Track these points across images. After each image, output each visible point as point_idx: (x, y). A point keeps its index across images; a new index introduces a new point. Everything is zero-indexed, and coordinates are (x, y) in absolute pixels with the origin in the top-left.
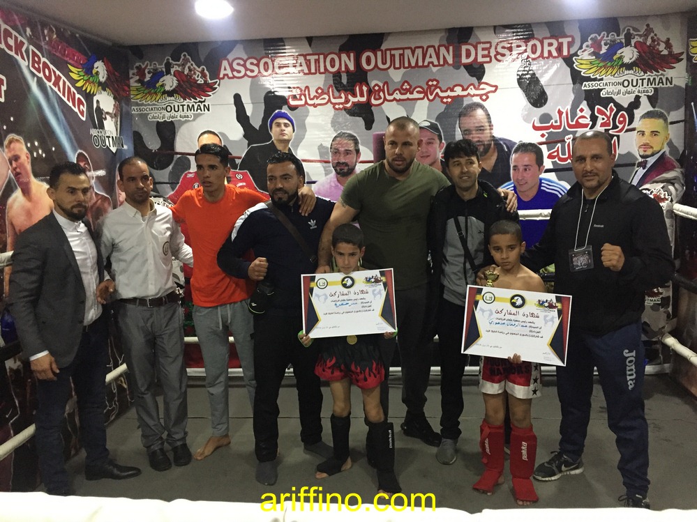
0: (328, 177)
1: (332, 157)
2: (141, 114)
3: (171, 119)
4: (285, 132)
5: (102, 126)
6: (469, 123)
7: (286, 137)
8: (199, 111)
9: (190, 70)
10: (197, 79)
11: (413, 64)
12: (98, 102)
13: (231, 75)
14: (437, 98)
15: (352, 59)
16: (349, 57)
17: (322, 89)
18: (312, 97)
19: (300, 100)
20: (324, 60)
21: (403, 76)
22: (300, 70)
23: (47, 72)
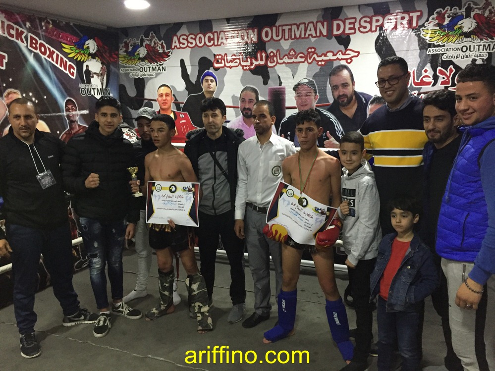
0: (238, 118)
1: (241, 104)
2: (126, 73)
3: (142, 77)
4: (211, 86)
5: (89, 82)
6: (336, 80)
7: (211, 90)
8: (159, 71)
9: (155, 43)
10: (158, 49)
11: (298, 36)
12: (87, 66)
13: (178, 47)
14: (314, 62)
15: (256, 33)
16: (254, 32)
17: (235, 56)
18: (229, 61)
19: (221, 63)
20: (238, 35)
21: (290, 46)
22: (222, 43)
23: (43, 49)
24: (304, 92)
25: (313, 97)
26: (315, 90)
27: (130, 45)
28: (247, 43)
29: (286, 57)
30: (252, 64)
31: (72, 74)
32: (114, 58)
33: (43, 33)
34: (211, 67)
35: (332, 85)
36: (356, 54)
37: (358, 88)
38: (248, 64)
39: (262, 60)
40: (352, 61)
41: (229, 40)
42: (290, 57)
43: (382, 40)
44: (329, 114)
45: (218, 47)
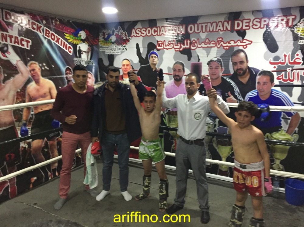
0: (171, 81)
1: (173, 72)
2: (103, 51)
3: (113, 54)
4: (155, 60)
5: (80, 57)
6: (236, 59)
7: (155, 63)
8: (123, 50)
9: (121, 33)
10: (123, 37)
11: (211, 30)
12: (80, 47)
13: (135, 36)
14: (221, 46)
15: (184, 28)
16: (183, 27)
17: (171, 42)
18: (166, 45)
19: (162, 46)
20: (172, 29)
21: (206, 36)
22: (162, 33)
23: (53, 37)
24: (214, 66)
25: (220, 70)
26: (221, 65)
27: (106, 34)
28: (178, 34)
29: (203, 43)
30: (181, 47)
31: (70, 52)
32: (96, 42)
33: (53, 27)
34: (155, 48)
35: (233, 62)
36: (250, 43)
37: (250, 65)
38: (178, 47)
39: (187, 45)
40: (247, 47)
41: (167, 33)
42: (206, 43)
43: (268, 33)
44: (230, 81)
45: (160, 36)
